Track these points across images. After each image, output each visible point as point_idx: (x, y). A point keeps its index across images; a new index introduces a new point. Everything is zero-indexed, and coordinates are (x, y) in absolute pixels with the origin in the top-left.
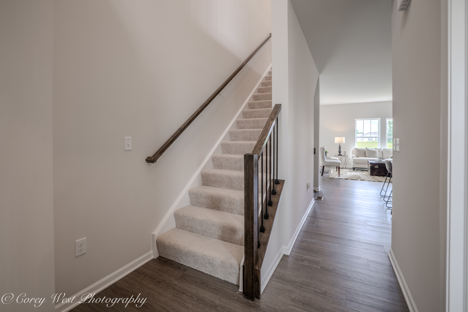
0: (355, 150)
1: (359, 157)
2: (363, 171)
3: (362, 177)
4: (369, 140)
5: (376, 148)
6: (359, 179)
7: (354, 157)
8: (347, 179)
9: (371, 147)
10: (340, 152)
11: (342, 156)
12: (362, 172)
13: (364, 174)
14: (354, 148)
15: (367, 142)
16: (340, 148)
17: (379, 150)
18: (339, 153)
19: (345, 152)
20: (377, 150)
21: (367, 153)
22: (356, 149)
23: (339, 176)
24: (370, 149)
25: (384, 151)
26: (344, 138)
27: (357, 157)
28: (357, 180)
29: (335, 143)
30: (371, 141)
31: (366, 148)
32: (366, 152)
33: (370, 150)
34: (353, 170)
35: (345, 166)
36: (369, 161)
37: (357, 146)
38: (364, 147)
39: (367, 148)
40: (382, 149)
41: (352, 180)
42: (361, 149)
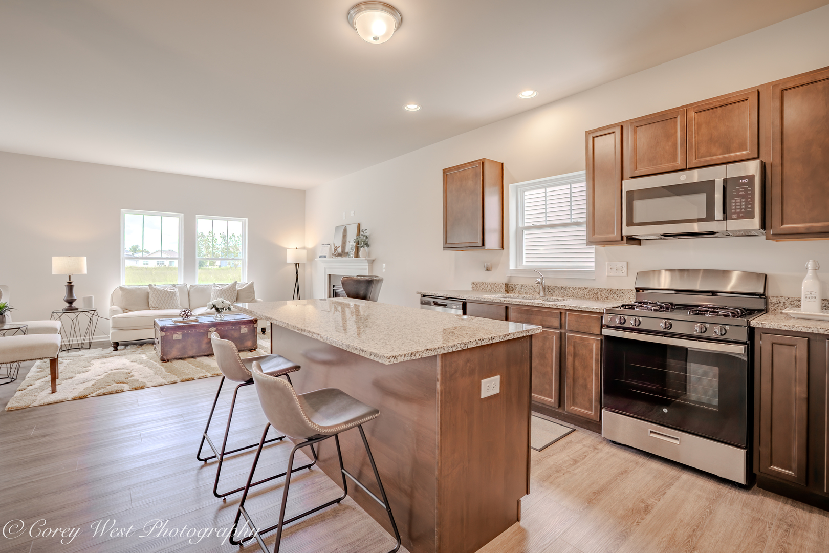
0: (121, 292)
1: (130, 311)
2: (144, 347)
3: (137, 376)
4: (158, 264)
5: (174, 286)
6: (126, 387)
7: (115, 312)
8: (83, 397)
9: (163, 283)
10: (70, 302)
11: (77, 314)
12: (140, 350)
13: (144, 357)
14: (116, 286)
15: (155, 269)
16: (70, 287)
17: (181, 289)
18: (67, 305)
19: (88, 301)
20: (177, 290)
21: (152, 299)
22: (121, 288)
23: (54, 391)
24: (160, 288)
25: (192, 290)
26: (85, 258)
27: (126, 310)
28: (121, 391)
29: (53, 273)
30: (163, 265)
31: (150, 285)
32: (150, 296)
33: (161, 291)
34: (112, 348)
35: (88, 337)
36: (157, 321)
37: (126, 281)
38: (144, 284)
39: (152, 284)
40: (188, 287)
41: (104, 394)
42: (136, 289)
